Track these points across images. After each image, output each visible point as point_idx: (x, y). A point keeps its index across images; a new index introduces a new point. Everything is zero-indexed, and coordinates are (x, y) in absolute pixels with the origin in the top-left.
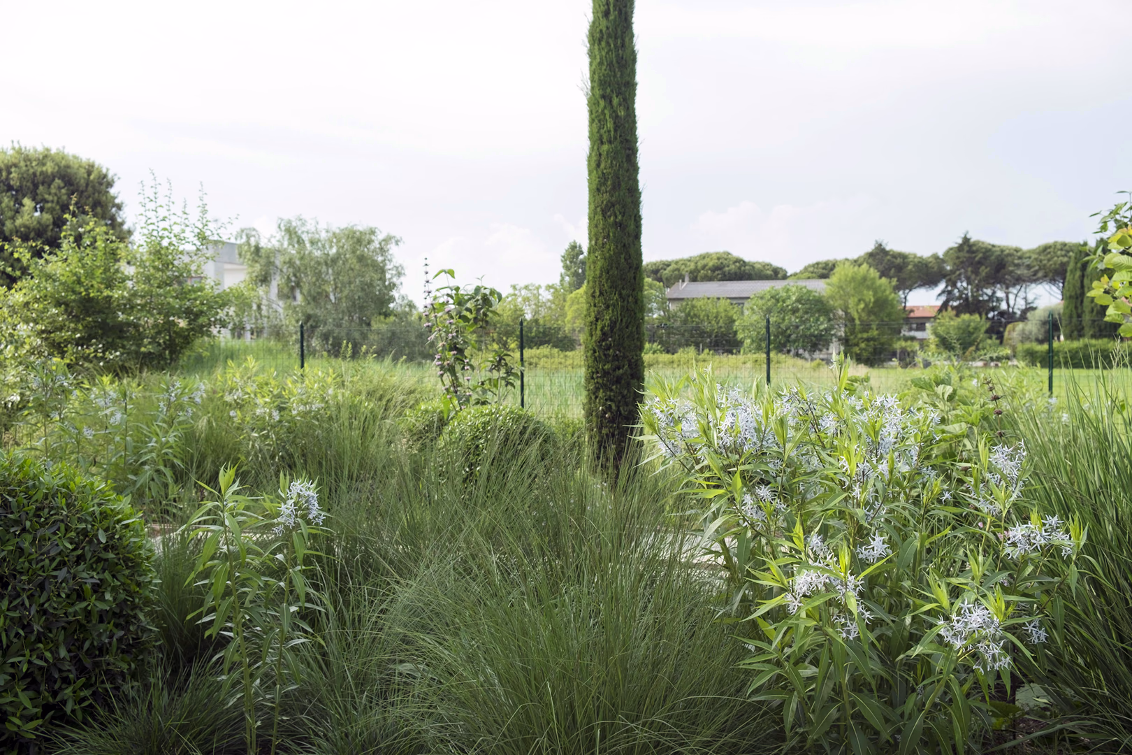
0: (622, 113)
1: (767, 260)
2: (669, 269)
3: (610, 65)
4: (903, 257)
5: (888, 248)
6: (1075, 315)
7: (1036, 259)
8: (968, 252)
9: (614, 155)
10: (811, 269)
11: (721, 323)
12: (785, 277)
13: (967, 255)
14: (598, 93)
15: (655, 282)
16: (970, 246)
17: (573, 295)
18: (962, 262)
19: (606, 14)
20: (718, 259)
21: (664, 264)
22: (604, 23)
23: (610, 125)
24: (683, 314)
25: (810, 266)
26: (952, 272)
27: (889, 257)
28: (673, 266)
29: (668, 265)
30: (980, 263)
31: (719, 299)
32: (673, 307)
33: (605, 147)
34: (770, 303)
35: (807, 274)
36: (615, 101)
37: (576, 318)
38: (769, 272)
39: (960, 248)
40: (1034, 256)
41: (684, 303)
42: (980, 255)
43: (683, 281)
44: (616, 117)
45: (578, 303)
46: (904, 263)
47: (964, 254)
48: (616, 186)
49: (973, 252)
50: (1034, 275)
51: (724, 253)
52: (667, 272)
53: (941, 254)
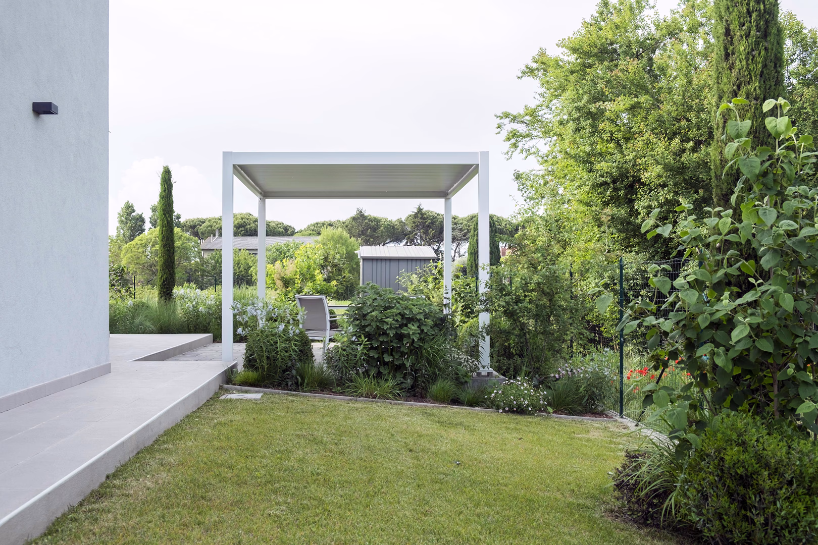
0: (169, 219)
1: (280, 221)
2: (203, 225)
3: (166, 205)
4: (377, 221)
5: (366, 214)
6: (474, 266)
7: (466, 225)
8: (421, 218)
9: (167, 231)
10: (312, 228)
11: (242, 269)
12: (293, 234)
13: (420, 221)
14: (162, 213)
15: (192, 237)
16: (422, 214)
17: (127, 246)
18: (417, 226)
19: (165, 191)
20: (242, 219)
21: (200, 221)
22: (164, 194)
23: (166, 222)
24: (213, 261)
25: (312, 225)
26: (411, 232)
27: (366, 221)
28: (207, 224)
29: (204, 222)
30: (428, 226)
31: (240, 250)
32: (206, 256)
33: (164, 228)
34: (275, 254)
35: (309, 232)
36: (167, 216)
37: (130, 263)
38: (281, 230)
39: (416, 216)
40: (465, 222)
41: (214, 253)
42: (429, 221)
43: (214, 235)
44: (167, 220)
45: (131, 252)
46: (377, 225)
47: (418, 220)
48: (167, 239)
49: (424, 219)
50: (464, 236)
51: (247, 214)
52: (202, 228)
53: (403, 219)
